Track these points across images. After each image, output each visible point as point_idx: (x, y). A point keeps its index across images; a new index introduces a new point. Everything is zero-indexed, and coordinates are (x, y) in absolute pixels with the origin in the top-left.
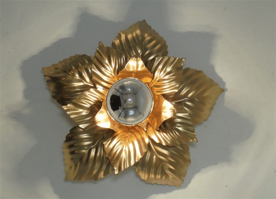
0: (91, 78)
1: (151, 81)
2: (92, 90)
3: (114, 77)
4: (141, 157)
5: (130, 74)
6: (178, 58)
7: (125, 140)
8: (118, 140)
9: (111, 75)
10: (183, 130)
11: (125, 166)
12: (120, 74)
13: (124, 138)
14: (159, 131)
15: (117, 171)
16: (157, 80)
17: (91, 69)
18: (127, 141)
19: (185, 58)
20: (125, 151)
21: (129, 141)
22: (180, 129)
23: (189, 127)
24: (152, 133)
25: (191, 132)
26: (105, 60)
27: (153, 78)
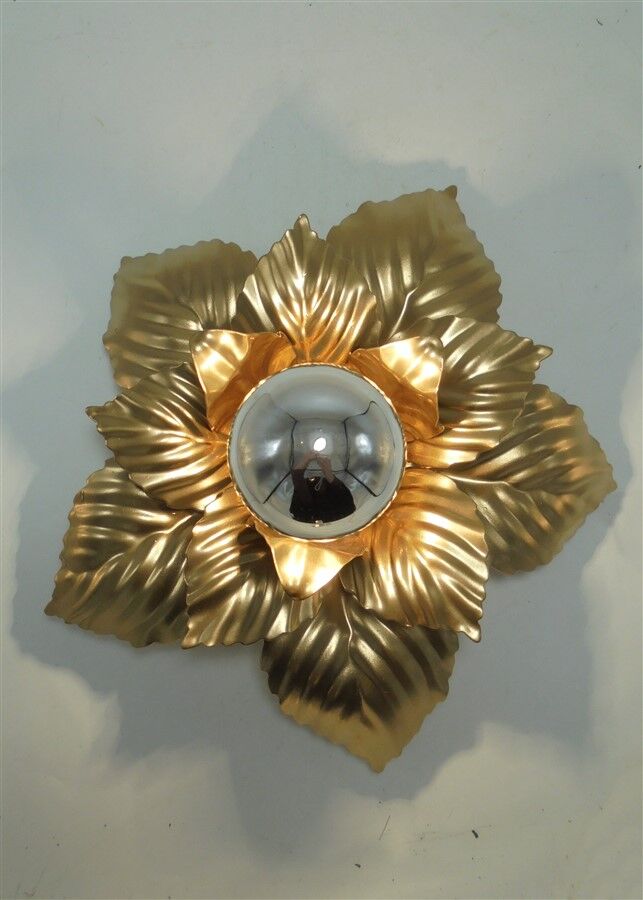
0: (163, 508)
1: (295, 350)
2: (198, 530)
3: (209, 444)
4: (481, 535)
5: (233, 392)
6: (288, 234)
7: (402, 541)
8: (389, 561)
9: (197, 445)
10: (494, 363)
11: (475, 595)
12: (212, 421)
13: (396, 539)
14: (447, 432)
15: (471, 629)
16: (303, 332)
17: (141, 488)
18: (408, 538)
19: (303, 215)
20: (434, 564)
21: (413, 535)
22: (484, 368)
23: (497, 342)
24: (437, 455)
25: (514, 347)
26: (146, 432)
27: (291, 341)
